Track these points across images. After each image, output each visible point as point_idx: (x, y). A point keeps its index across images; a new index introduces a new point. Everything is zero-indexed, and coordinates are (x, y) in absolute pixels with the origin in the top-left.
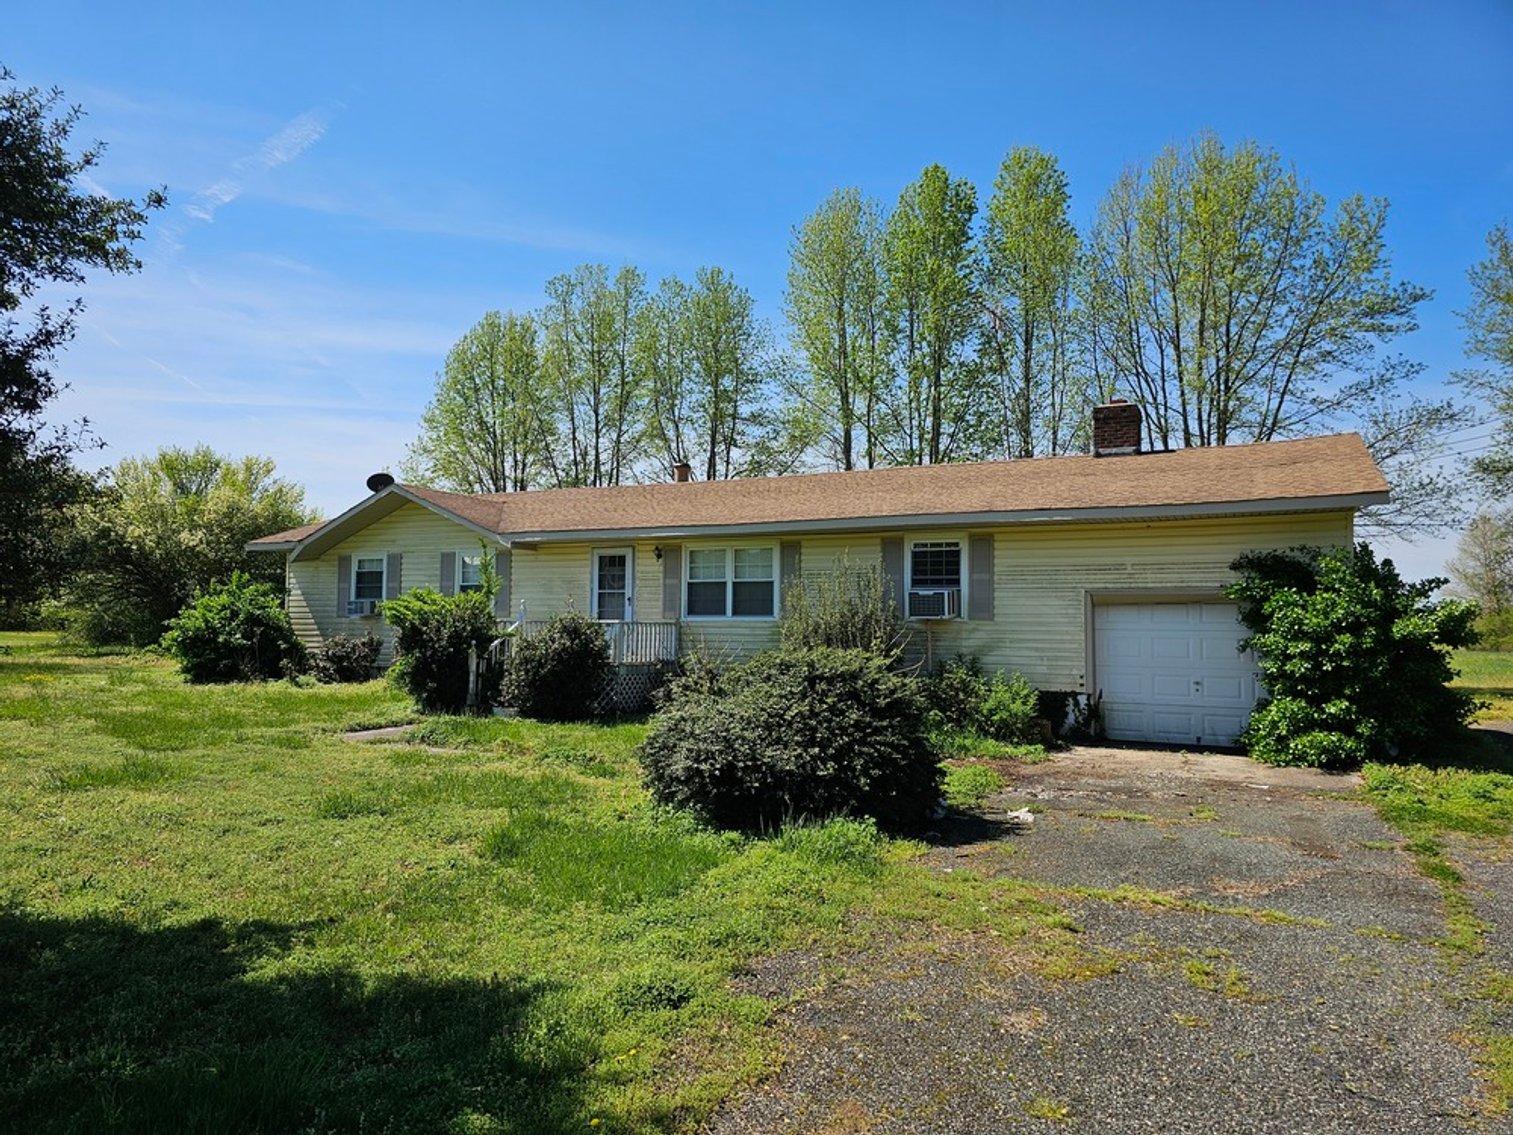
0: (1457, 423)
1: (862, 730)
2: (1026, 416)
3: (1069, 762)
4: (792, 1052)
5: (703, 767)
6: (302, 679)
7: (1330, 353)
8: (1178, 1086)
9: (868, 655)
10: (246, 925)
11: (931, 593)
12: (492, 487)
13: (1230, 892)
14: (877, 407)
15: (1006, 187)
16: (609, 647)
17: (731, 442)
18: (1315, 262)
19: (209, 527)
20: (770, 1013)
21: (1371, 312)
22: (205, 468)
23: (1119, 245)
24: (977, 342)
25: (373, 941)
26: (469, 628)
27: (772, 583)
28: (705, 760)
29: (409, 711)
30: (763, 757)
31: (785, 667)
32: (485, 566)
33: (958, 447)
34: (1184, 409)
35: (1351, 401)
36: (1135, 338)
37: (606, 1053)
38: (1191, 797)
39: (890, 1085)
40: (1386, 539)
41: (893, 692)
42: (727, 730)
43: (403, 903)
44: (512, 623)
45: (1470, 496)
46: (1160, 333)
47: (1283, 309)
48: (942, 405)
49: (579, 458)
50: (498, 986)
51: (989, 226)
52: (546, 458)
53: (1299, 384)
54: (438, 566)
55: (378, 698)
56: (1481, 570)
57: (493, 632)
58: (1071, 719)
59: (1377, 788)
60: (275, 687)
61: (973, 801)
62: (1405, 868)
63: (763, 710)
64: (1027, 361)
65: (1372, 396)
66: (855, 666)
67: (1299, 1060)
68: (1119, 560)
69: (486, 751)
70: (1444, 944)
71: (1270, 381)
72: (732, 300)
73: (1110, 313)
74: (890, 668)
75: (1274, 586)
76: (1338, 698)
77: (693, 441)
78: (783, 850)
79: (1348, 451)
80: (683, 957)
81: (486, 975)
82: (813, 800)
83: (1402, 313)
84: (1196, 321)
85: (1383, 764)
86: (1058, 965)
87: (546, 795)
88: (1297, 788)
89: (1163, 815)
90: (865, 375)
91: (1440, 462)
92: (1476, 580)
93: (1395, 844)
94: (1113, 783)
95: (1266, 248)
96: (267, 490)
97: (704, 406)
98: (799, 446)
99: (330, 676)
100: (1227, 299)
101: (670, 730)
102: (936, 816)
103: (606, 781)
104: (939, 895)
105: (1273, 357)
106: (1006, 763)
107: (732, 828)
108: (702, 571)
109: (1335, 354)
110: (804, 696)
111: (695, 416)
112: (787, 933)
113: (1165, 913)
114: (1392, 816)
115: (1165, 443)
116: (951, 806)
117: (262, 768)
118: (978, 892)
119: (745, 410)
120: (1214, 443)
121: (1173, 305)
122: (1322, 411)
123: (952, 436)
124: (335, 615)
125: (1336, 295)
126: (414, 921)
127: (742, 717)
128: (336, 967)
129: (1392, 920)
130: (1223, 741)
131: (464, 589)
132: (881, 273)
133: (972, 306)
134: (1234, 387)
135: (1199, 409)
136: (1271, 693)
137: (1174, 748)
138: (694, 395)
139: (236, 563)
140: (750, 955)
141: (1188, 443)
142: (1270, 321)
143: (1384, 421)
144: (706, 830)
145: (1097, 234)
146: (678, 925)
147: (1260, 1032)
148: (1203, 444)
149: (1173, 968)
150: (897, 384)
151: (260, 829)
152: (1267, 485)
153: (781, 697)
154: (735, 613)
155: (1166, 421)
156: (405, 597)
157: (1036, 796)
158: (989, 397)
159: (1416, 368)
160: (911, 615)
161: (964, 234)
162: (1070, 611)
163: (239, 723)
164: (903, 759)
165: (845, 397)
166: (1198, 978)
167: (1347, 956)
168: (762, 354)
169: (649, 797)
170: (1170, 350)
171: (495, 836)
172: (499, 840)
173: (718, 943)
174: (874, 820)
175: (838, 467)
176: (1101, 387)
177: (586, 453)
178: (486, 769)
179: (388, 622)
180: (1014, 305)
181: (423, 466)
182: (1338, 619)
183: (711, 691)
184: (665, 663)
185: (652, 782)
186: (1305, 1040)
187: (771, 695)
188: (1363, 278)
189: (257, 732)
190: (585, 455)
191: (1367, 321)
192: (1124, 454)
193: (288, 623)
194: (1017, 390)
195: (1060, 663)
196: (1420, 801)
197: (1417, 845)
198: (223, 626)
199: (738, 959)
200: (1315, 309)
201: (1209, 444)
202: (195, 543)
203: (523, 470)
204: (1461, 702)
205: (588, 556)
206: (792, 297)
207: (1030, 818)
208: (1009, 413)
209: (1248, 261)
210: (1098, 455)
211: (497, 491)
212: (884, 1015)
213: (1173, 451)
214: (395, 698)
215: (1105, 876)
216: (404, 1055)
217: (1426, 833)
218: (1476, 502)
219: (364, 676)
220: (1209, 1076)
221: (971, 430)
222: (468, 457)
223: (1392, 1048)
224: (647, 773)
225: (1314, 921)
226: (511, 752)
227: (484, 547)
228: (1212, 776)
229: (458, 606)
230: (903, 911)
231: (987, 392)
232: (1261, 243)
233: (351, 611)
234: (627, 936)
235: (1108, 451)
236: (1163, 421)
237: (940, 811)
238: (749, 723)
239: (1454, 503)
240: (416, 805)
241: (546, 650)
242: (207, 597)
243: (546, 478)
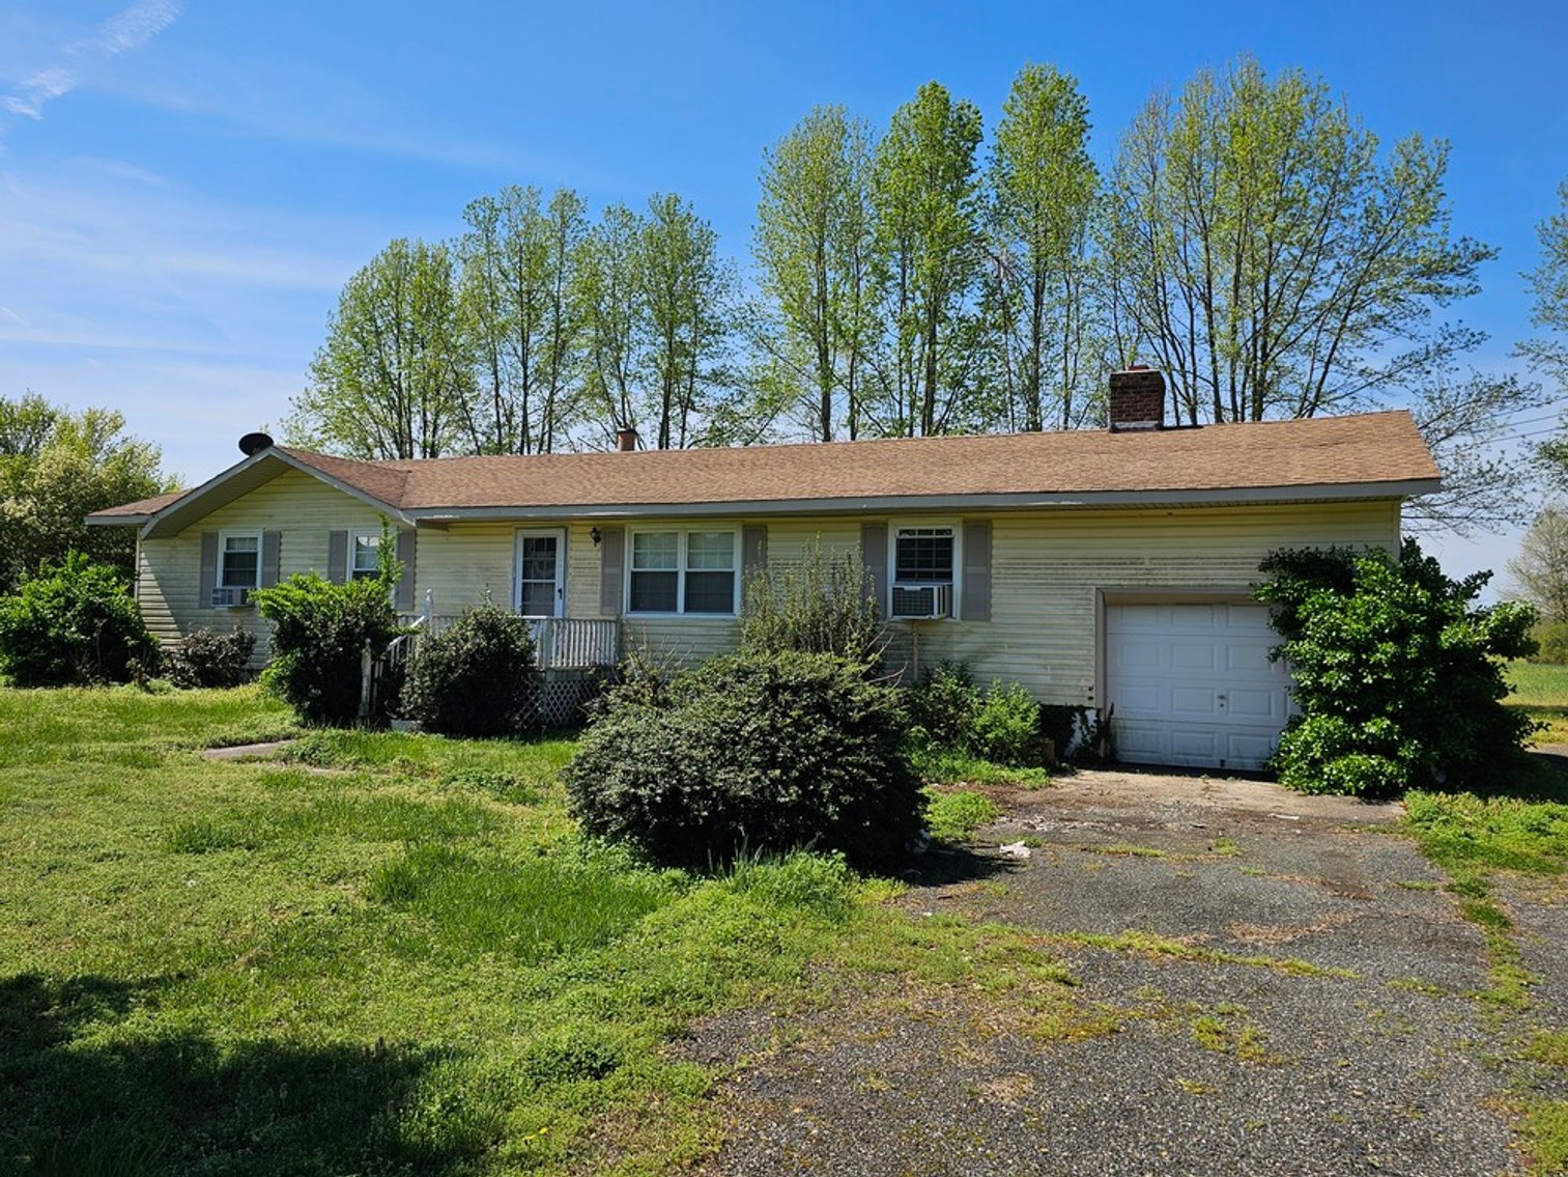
0: (1521, 403)
1: (832, 749)
2: (1035, 382)
3: (1073, 788)
4: (735, 1129)
5: (642, 792)
6: (154, 683)
7: (1381, 317)
8: (1178, 1162)
9: (840, 660)
10: (73, 982)
11: (918, 588)
12: (396, 453)
13: (1250, 939)
14: (861, 368)
15: (1017, 111)
16: (534, 648)
17: (687, 405)
18: (1366, 211)
19: (40, 495)
20: (710, 1082)
21: (1428, 271)
22: (36, 422)
23: (1143, 184)
24: (980, 294)
25: (232, 1001)
26: (363, 623)
27: (732, 573)
28: (645, 784)
29: (287, 722)
30: (714, 780)
31: (743, 674)
32: (384, 549)
33: (955, 417)
34: (1216, 378)
35: (1403, 374)
36: (1161, 294)
37: (511, 1132)
38: (1212, 828)
39: (847, 1165)
40: (1441, 533)
41: (868, 704)
42: (672, 749)
43: (270, 955)
44: (415, 618)
45: (1534, 485)
46: (1190, 289)
47: (1329, 265)
48: (938, 367)
49: (503, 420)
50: (383, 1052)
51: (996, 157)
52: (463, 419)
53: (1346, 353)
54: (327, 547)
55: (249, 707)
56: (1547, 571)
57: (393, 629)
58: (1077, 738)
59: (1420, 820)
60: (120, 692)
61: (960, 833)
62: (1447, 911)
63: (715, 724)
64: (1037, 318)
65: (1428, 368)
66: (826, 673)
67: (1317, 1131)
68: (1133, 553)
69: (382, 772)
70: (1485, 998)
71: (1312, 349)
72: (693, 234)
73: (1133, 264)
74: (866, 676)
75: (1310, 586)
76: (1379, 716)
77: (642, 402)
78: (735, 891)
79: (1397, 430)
80: (610, 1017)
81: (371, 1041)
82: (771, 831)
83: (1463, 274)
84: (1230, 276)
85: (1428, 793)
86: (1048, 1023)
87: (451, 825)
88: (1331, 820)
89: (1178, 850)
90: (848, 329)
91: (1503, 445)
92: (1540, 582)
93: (1436, 884)
94: (1123, 813)
95: (1311, 193)
96: (114, 451)
97: (655, 361)
98: (769, 412)
99: (189, 680)
100: (1266, 251)
101: (603, 748)
102: (917, 850)
103: (527, 809)
104: (915, 943)
105: (1317, 320)
106: (1000, 788)
107: (675, 865)
108: (648, 558)
109: (1387, 318)
110: (764, 708)
111: (645, 372)
112: (735, 990)
113: (1174, 963)
114: (1434, 851)
115: (1193, 417)
116: (935, 839)
117: (98, 791)
118: (961, 939)
119: (705, 366)
120: (1248, 419)
121: (1204, 257)
122: (1371, 384)
123: (949, 404)
124: (197, 605)
125: (1390, 250)
126: (284, 977)
127: (689, 734)
128: (184, 1033)
129: (1430, 970)
130: (1250, 765)
131: (357, 576)
132: (869, 209)
133: (975, 251)
134: (1273, 354)
135: (1233, 379)
136: (1304, 709)
137: (1194, 772)
138: (644, 347)
139: (74, 540)
140: (689, 1015)
141: (1219, 419)
142: (1315, 278)
143: (1440, 398)
144: (644, 867)
145: (1119, 171)
146: (605, 980)
147: (1274, 1099)
148: (1236, 419)
149: (1180, 1027)
150: (885, 341)
151: (96, 866)
152: (1303, 468)
153: (737, 709)
154: (687, 609)
155: (1195, 391)
156: (285, 585)
157: (1033, 827)
158: (991, 359)
159: (1478, 337)
160: (894, 614)
161: (966, 165)
162: (1080, 612)
163: (73, 735)
164: (879, 783)
165: (824, 354)
166: (1208, 1037)
167: (1378, 1011)
168: (726, 300)
169: (577, 828)
170: (1200, 309)
171: (387, 874)
172: (392, 879)
173: (652, 1001)
174: (842, 855)
175: (815, 438)
176: (1121, 351)
177: (512, 413)
178: (380, 793)
179: (262, 614)
180: (1023, 251)
181: (311, 425)
182: (1380, 624)
183: (655, 702)
184: (601, 669)
185: (581, 810)
186: (1325, 1108)
187: (726, 707)
188: (1419, 231)
189: (95, 747)
190: (510, 416)
191: (1423, 282)
192: (1144, 429)
193: (137, 614)
194: (1025, 351)
195: (1066, 672)
196: (1467, 835)
197: (1461, 885)
198: (56, 617)
199: (676, 1020)
200: (1365, 266)
201: (1243, 419)
202: (22, 514)
203: (434, 432)
204: (1515, 722)
205: (511, 538)
206: (764, 233)
207: (1026, 853)
208: (1014, 378)
209: (1290, 208)
210: (1115, 430)
211: (402, 457)
212: (845, 1084)
213: (1201, 427)
214: (270, 708)
215: (1107, 921)
216: (264, 1138)
217: (1473, 871)
218: (1540, 493)
219: (234, 680)
220: (1214, 1150)
221: (971, 398)
222: (366, 415)
223: (1421, 1116)
224: (575, 798)
225: (1342, 972)
226: (411, 774)
227: (385, 524)
228: (1236, 805)
229: (349, 596)
230: (873, 962)
231: (990, 354)
232: (1306, 187)
233: (216, 601)
234: (545, 993)
235: (1126, 425)
236: (1191, 391)
237: (921, 844)
238: (698, 740)
239: (1516, 493)
240: (292, 837)
241: (457, 651)
242: (36, 580)
243: (462, 443)
